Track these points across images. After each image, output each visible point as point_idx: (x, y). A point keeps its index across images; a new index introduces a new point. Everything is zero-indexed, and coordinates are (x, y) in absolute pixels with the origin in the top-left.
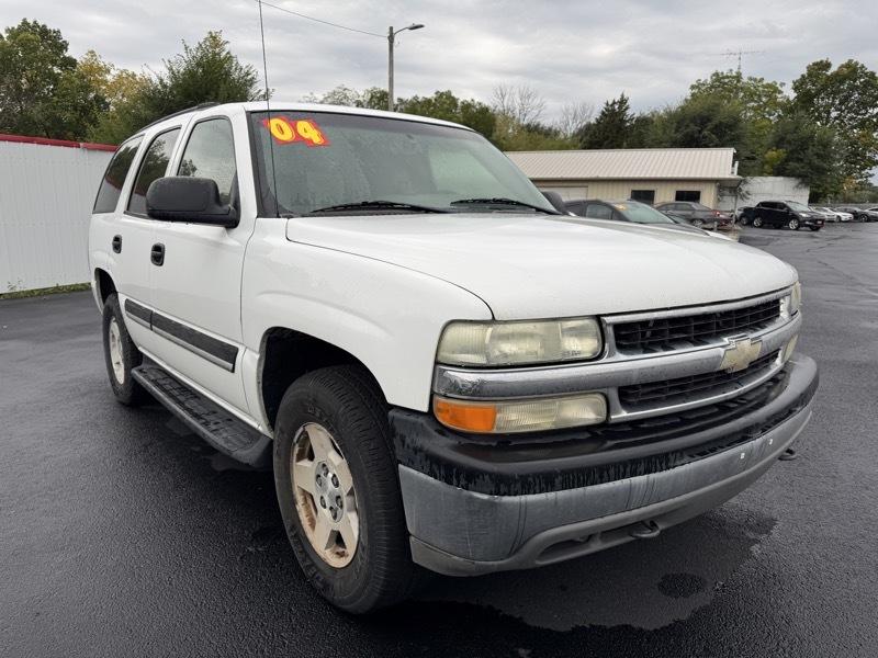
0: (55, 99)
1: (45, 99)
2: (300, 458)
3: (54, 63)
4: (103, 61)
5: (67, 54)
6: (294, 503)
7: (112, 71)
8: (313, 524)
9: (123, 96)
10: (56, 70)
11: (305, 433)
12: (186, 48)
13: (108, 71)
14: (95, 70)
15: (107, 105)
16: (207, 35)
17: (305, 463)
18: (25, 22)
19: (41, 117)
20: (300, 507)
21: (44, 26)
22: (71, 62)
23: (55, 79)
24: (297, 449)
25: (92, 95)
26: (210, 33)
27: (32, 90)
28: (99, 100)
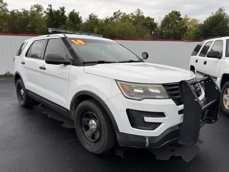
0: (176, 28)
1: (174, 28)
2: (225, 94)
3: (177, 20)
4: (188, 17)
5: (180, 17)
6: (223, 101)
7: (190, 19)
8: (226, 104)
9: (192, 25)
10: (177, 21)
11: (227, 90)
12: (212, 14)
13: (189, 19)
14: (186, 19)
15: (188, 28)
16: (219, 9)
17: (226, 95)
18: (173, 11)
19: (172, 33)
20: (224, 101)
21: (177, 11)
22: (181, 19)
23: (176, 23)
24: (225, 92)
25: (184, 26)
26: (220, 8)
27: (171, 27)
28: (186, 27)
